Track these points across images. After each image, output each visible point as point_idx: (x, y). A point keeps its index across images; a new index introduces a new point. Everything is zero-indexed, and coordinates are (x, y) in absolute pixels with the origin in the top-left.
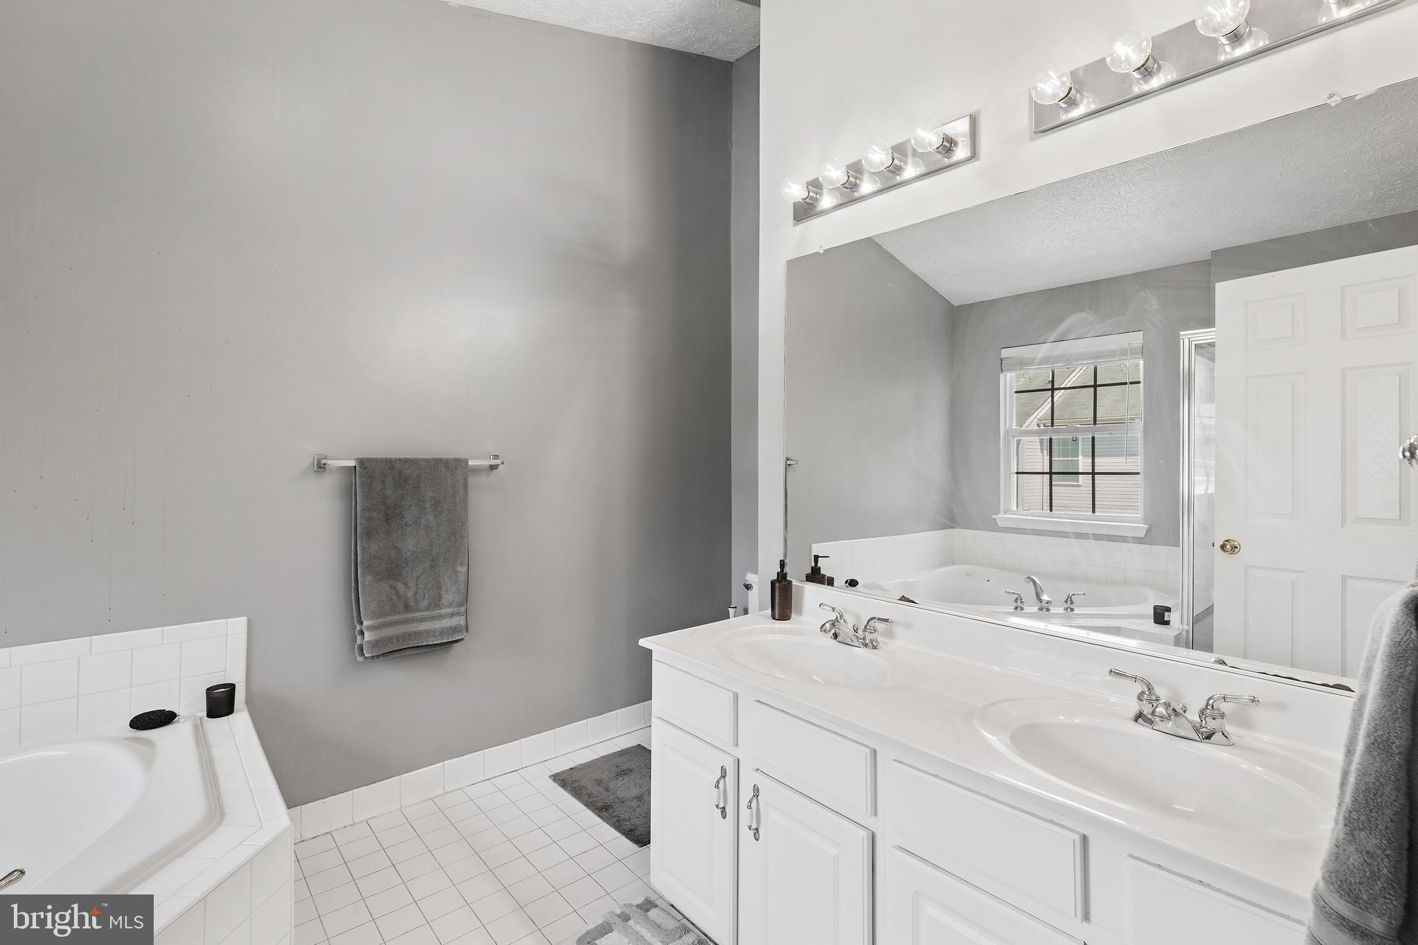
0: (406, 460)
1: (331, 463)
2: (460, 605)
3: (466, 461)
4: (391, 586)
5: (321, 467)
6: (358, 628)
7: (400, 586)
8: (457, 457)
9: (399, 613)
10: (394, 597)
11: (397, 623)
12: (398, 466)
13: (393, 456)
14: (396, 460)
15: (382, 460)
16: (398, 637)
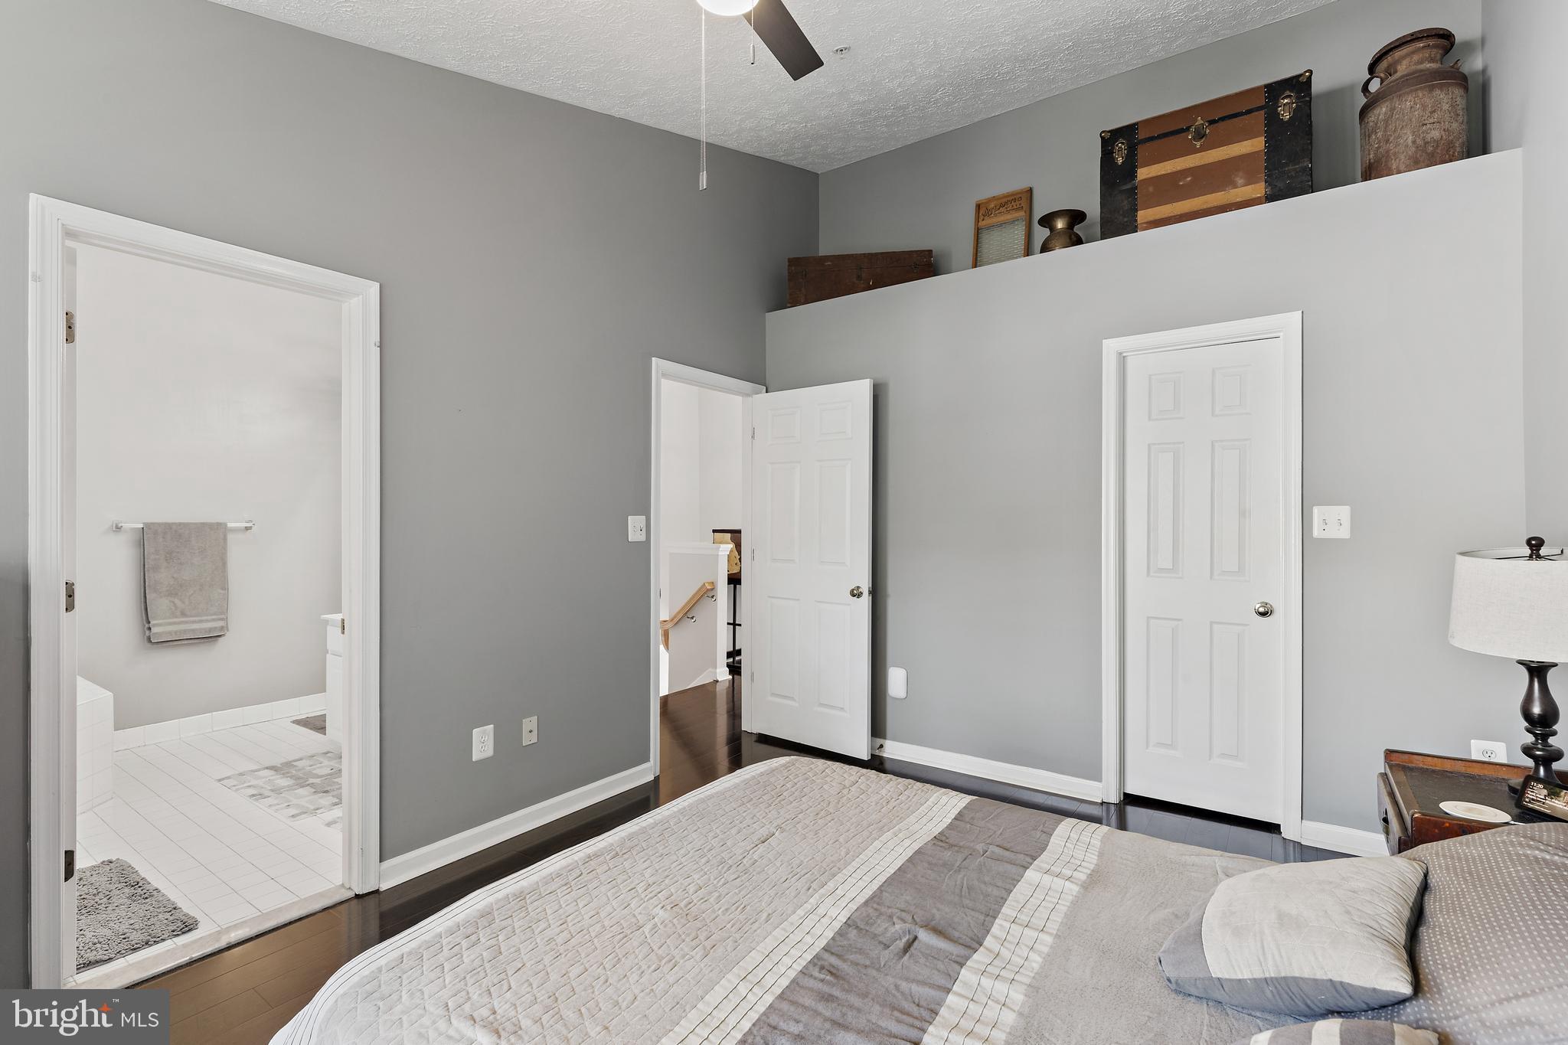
0: (180, 524)
1: (126, 526)
2: (222, 613)
3: (226, 525)
4: (170, 601)
5: (118, 528)
6: (147, 626)
7: (177, 601)
8: (219, 521)
9: (176, 617)
10: (173, 608)
11: (175, 623)
12: (174, 527)
13: (170, 521)
14: (173, 524)
15: (162, 524)
16: (176, 632)
